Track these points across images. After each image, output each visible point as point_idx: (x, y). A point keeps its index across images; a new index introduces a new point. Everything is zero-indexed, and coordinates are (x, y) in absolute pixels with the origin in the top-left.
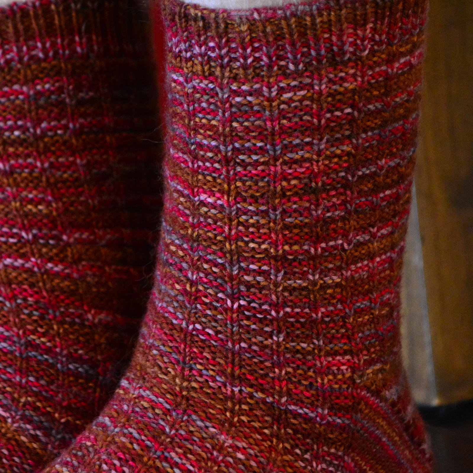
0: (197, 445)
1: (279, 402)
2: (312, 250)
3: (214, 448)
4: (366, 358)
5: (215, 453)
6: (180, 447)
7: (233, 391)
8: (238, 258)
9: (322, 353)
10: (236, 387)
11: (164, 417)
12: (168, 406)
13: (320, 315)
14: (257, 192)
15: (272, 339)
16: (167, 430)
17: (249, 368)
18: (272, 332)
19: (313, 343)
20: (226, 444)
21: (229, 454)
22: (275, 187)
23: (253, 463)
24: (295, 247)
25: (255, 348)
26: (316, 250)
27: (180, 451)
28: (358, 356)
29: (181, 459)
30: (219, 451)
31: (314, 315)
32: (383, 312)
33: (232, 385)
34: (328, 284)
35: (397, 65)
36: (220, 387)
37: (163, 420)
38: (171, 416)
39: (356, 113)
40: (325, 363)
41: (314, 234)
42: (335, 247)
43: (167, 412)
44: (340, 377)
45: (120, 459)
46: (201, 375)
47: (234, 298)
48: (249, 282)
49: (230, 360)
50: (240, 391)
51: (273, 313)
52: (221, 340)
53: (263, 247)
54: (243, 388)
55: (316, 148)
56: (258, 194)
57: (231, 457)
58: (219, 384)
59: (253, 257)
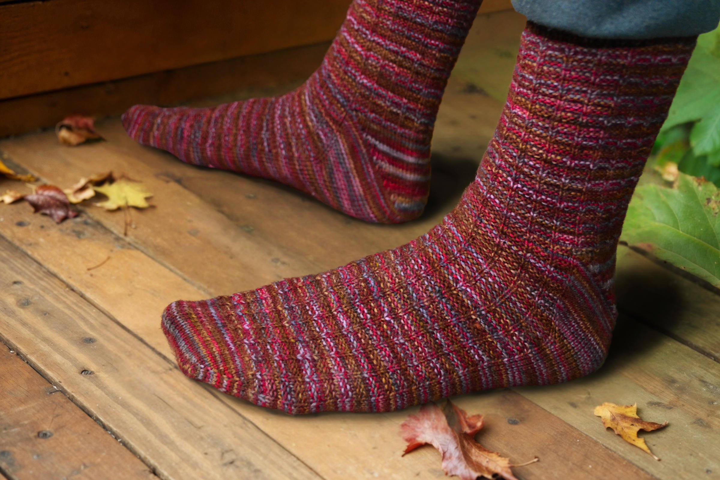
0: (468, 266)
1: (525, 255)
2: (568, 163)
3: (477, 271)
4: (583, 240)
5: (477, 274)
6: (458, 265)
7: (499, 242)
8: (524, 155)
9: (557, 230)
10: (503, 239)
11: (457, 244)
12: (461, 240)
13: (562, 206)
14: (546, 113)
15: (530, 213)
16: (456, 253)
17: (512, 229)
18: (531, 208)
19: (553, 223)
20: (485, 271)
21: (484, 277)
22: (557, 114)
23: (496, 286)
24: (559, 158)
25: (519, 217)
26: (571, 163)
27: (457, 266)
28: (578, 237)
29: (456, 272)
30: (479, 274)
31: (558, 205)
32: (604, 216)
33: (500, 238)
34: (573, 188)
35: (659, 58)
36: (493, 238)
37: (456, 246)
38: (461, 245)
39: (621, 81)
40: (557, 237)
41: (572, 152)
42: (584, 166)
43: (460, 243)
44: (564, 248)
45: (422, 260)
46: (485, 227)
47: (516, 181)
48: (526, 172)
49: (503, 221)
50: (504, 243)
51: (534, 196)
52: (502, 207)
53: (541, 151)
54: (506, 242)
55: (588, 95)
56: (546, 116)
57: (485, 279)
58: (493, 236)
59: (533, 156)
